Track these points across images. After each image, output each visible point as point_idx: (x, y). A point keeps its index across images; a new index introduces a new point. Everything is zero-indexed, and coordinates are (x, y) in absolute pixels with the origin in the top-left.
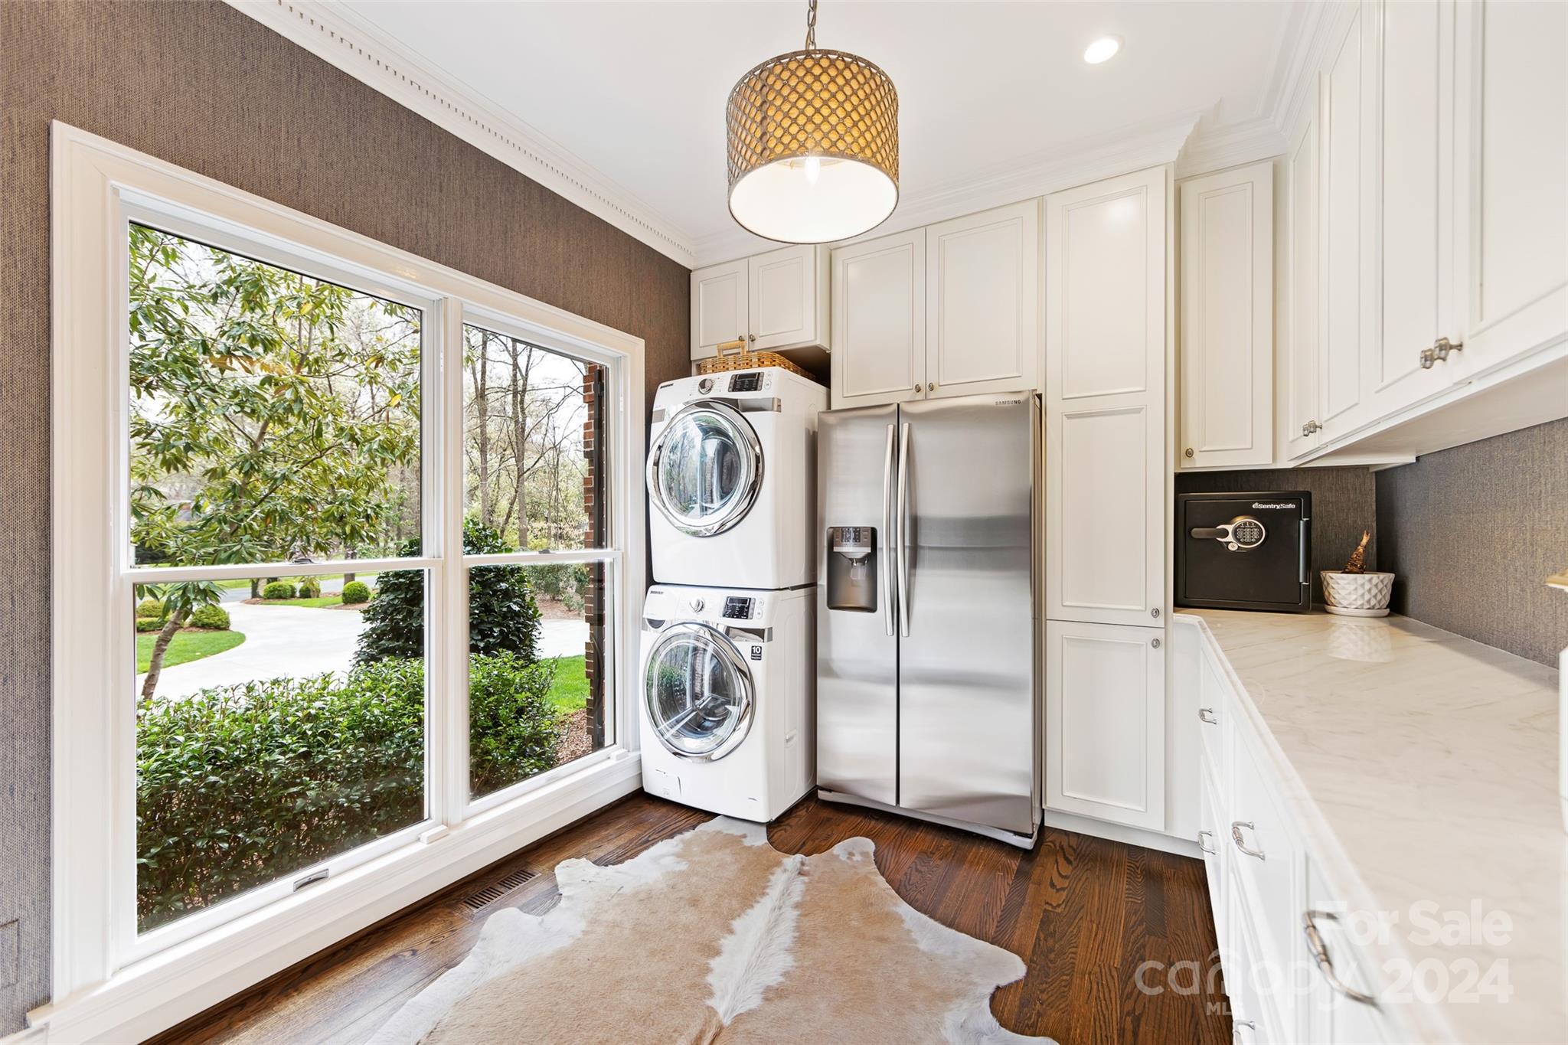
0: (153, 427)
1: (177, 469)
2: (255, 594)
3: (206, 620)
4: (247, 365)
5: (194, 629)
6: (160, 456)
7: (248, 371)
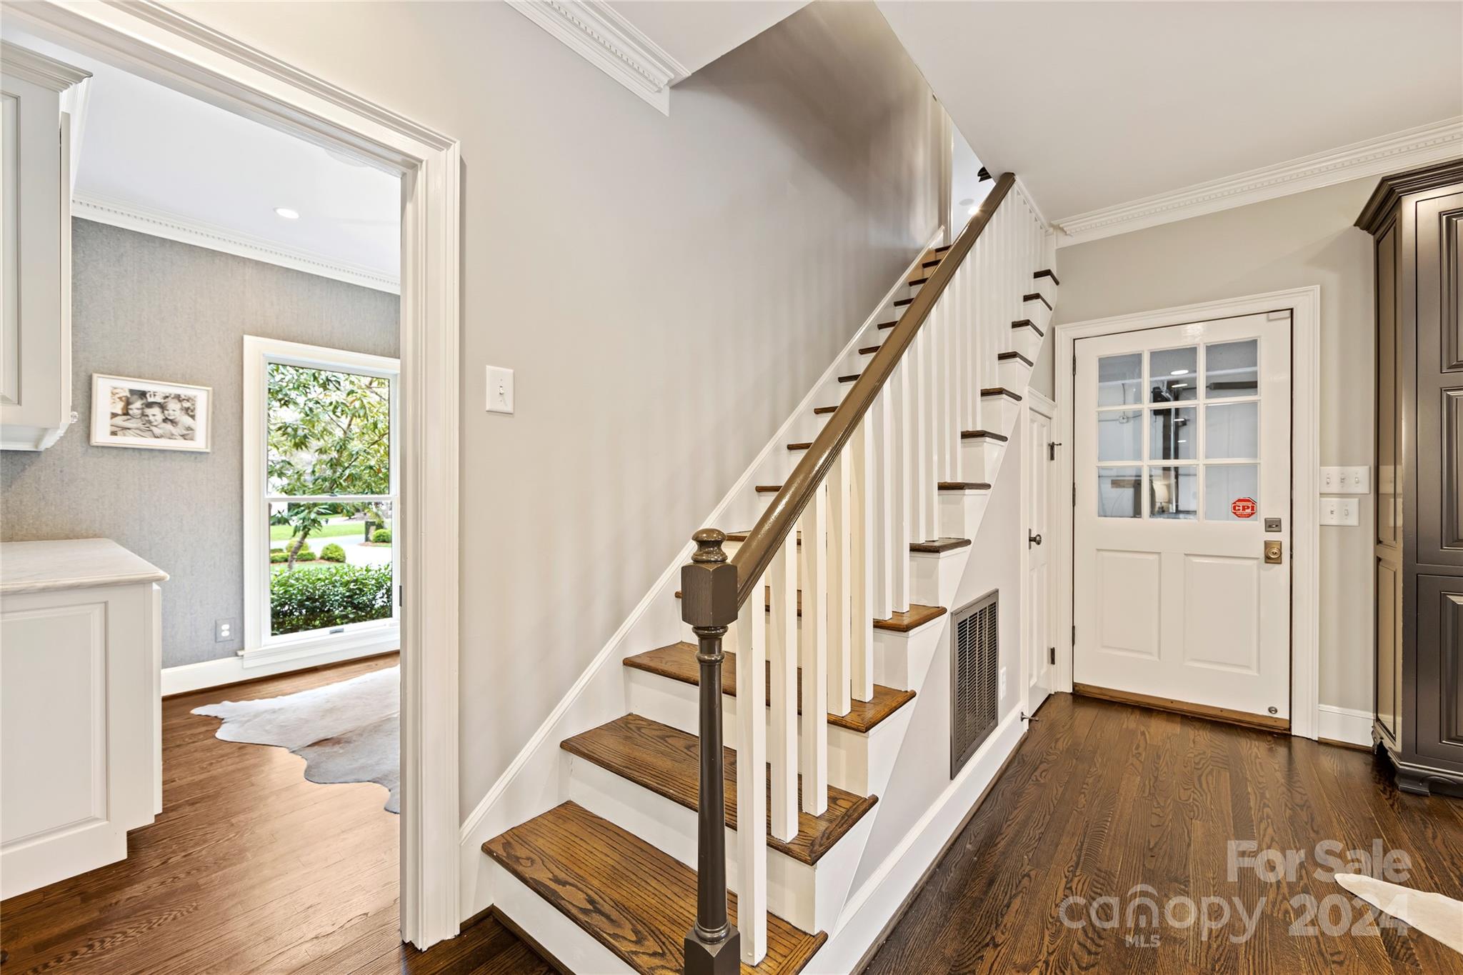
0: (288, 425)
1: (302, 449)
2: (367, 539)
3: (330, 555)
4: (337, 385)
5: (323, 561)
6: (293, 441)
7: (338, 389)
